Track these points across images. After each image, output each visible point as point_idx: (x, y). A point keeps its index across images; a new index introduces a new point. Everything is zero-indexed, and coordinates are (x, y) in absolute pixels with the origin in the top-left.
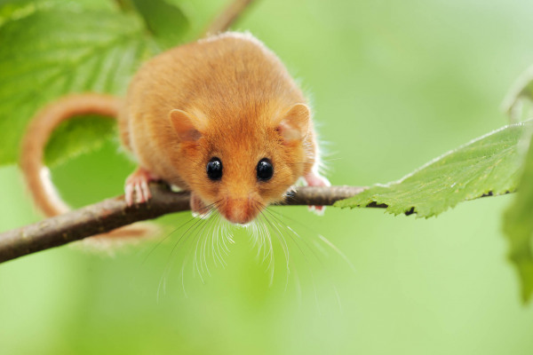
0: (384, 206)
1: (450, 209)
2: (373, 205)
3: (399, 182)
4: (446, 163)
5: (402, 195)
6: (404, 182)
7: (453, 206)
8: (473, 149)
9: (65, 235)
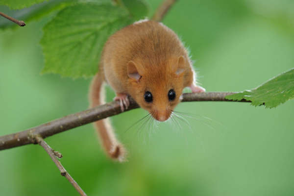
0: (250, 101)
1: (281, 104)
2: (244, 100)
3: (256, 88)
4: (278, 80)
5: (258, 96)
6: (258, 89)
7: (283, 103)
8: (291, 74)
9: (98, 117)
